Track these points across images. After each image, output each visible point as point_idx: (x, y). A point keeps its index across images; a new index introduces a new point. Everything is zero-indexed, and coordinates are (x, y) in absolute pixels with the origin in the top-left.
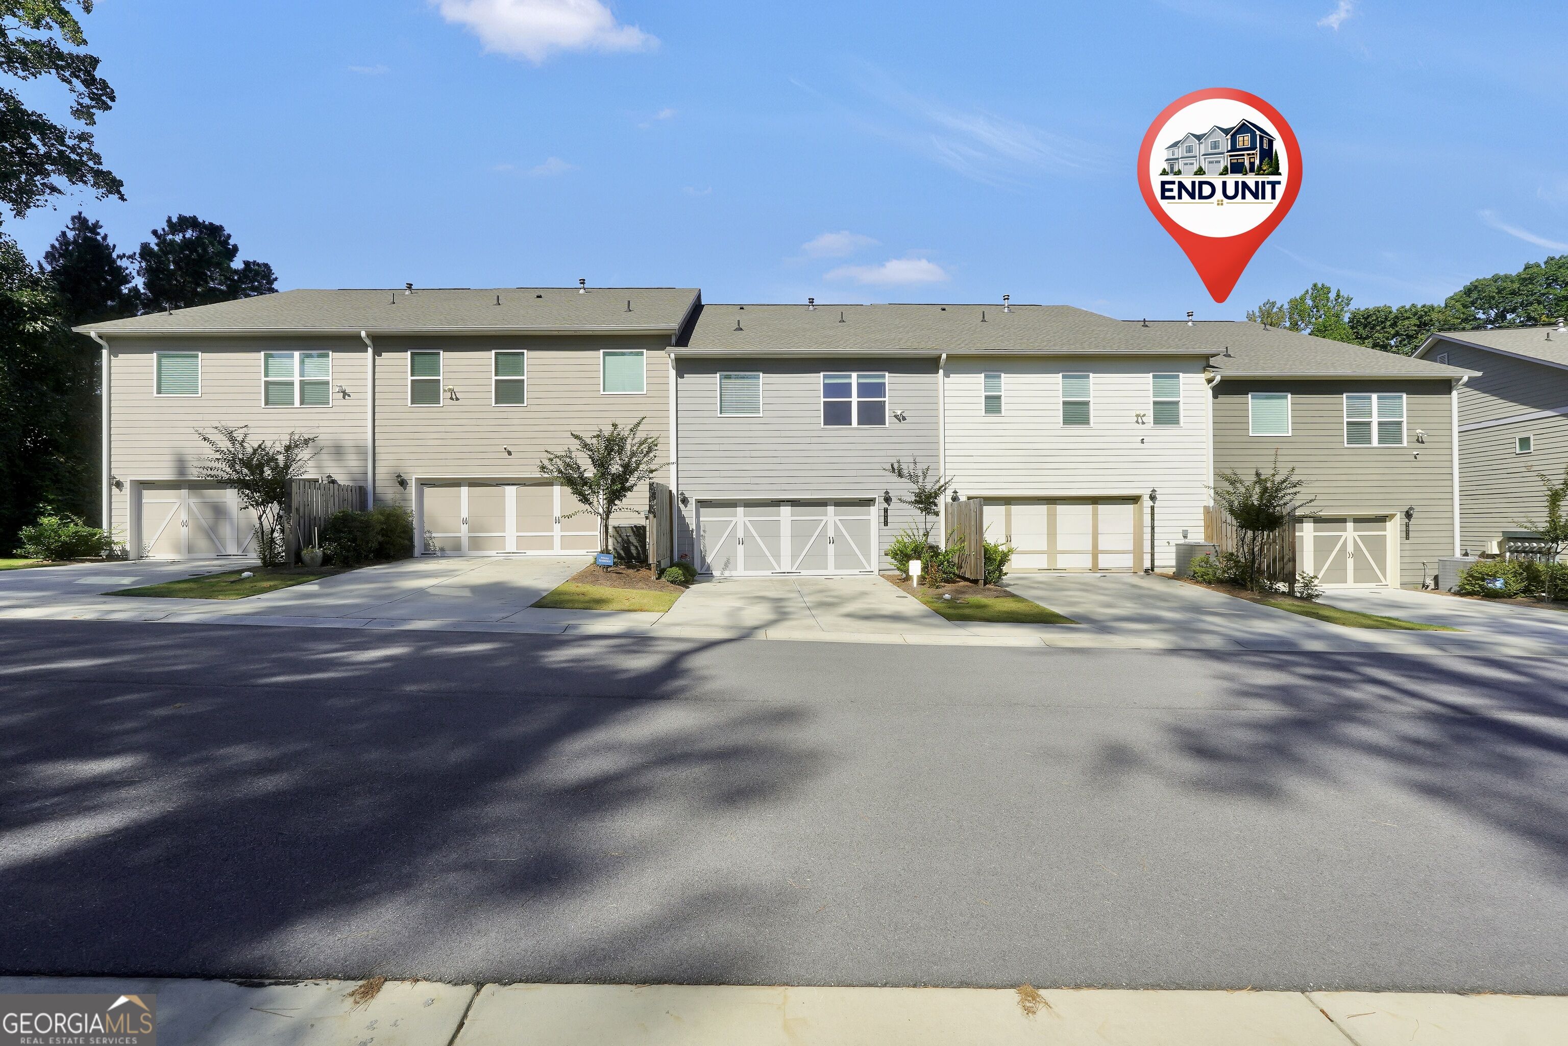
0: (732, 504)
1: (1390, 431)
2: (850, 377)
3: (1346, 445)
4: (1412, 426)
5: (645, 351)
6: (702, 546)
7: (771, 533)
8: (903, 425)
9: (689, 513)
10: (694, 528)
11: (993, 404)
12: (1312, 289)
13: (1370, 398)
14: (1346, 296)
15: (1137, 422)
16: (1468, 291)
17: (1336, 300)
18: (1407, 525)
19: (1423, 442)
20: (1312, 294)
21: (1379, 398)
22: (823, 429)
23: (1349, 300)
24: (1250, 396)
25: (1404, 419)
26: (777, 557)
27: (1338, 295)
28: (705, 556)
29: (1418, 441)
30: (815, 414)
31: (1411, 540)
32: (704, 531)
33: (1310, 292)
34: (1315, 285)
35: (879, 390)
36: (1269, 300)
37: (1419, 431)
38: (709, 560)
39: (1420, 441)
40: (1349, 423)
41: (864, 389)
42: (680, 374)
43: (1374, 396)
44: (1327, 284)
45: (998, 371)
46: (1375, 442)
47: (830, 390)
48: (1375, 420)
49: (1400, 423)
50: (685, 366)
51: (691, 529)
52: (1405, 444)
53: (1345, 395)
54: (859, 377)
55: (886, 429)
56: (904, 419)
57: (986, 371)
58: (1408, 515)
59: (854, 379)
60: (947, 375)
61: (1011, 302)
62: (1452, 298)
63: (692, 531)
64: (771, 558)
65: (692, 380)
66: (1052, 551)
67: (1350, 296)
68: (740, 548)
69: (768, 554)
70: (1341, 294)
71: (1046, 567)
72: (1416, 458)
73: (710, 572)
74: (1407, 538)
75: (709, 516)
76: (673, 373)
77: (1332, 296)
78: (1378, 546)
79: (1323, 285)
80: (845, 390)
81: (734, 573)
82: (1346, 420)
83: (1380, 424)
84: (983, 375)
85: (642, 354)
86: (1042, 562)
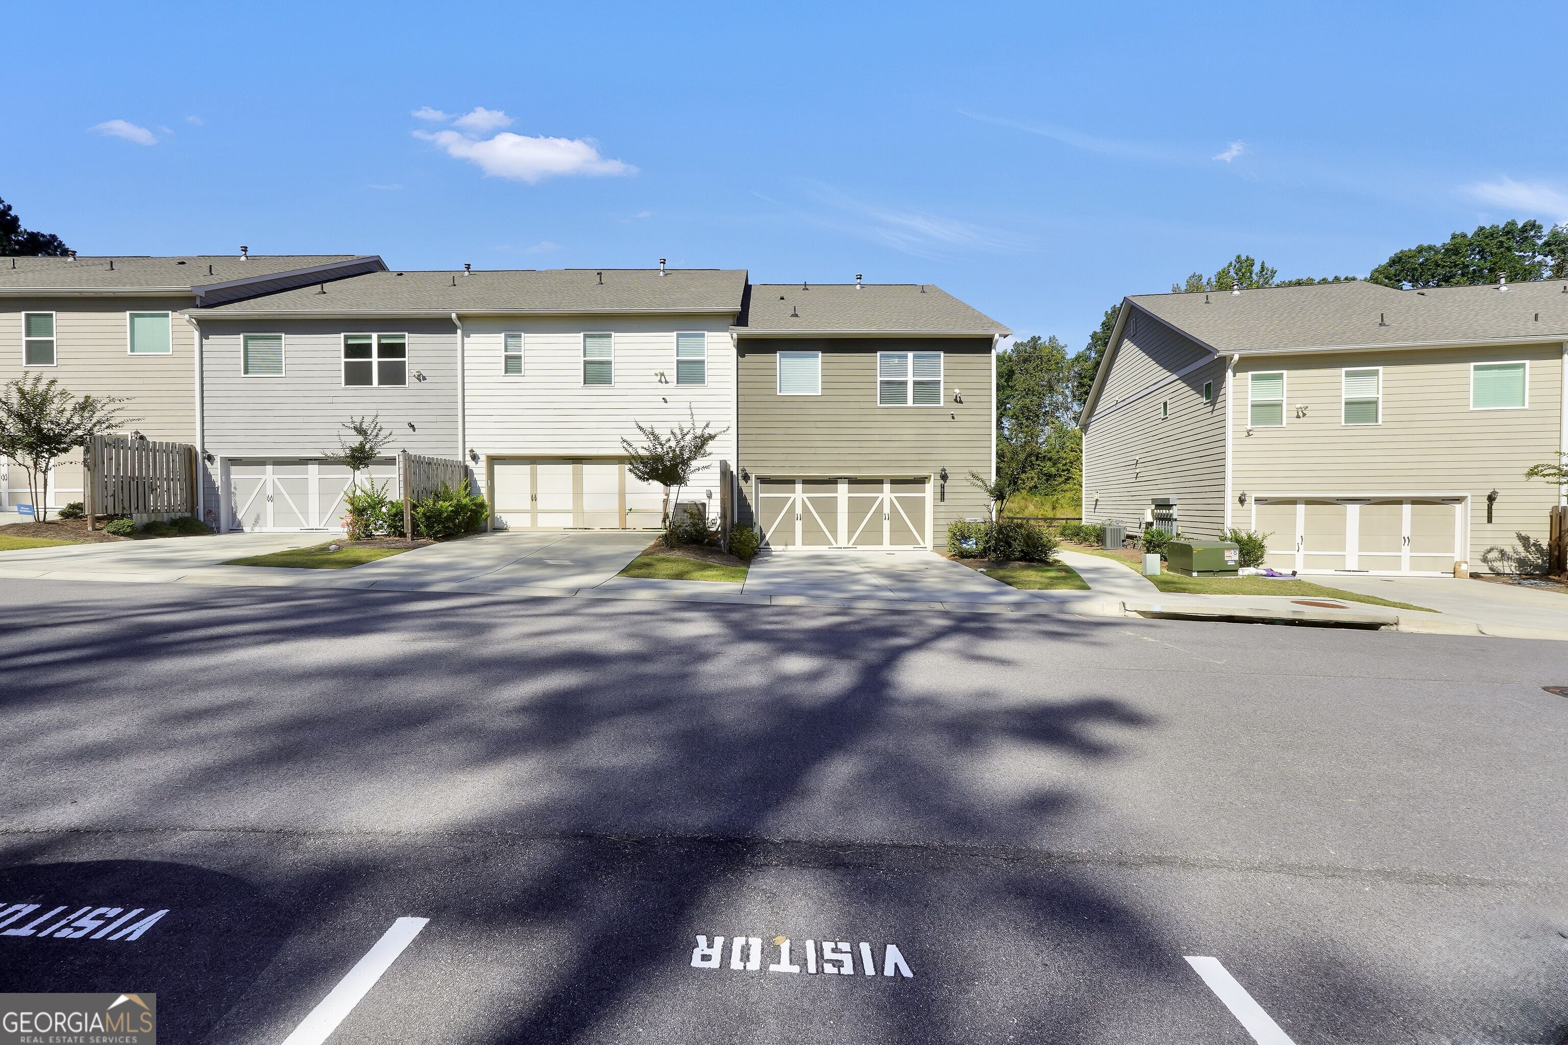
0: (261, 462)
1: (927, 390)
2: (370, 337)
3: (879, 405)
4: (949, 385)
5: (170, 312)
6: (233, 502)
7: (299, 490)
8: (423, 385)
9: (215, 470)
10: (220, 485)
11: (513, 364)
12: (1236, 261)
13: (906, 357)
14: (1270, 269)
15: (660, 381)
16: (1393, 262)
17: (1261, 272)
18: (943, 487)
19: (961, 402)
20: (1235, 266)
21: (915, 357)
22: (344, 389)
23: (1274, 272)
24: (778, 354)
25: (942, 379)
26: (305, 513)
27: (1263, 268)
28: (236, 512)
29: (956, 400)
30: (336, 374)
31: (946, 502)
32: (235, 488)
33: (1234, 263)
34: (1238, 257)
35: (398, 350)
36: (1195, 273)
37: (957, 391)
38: (239, 516)
39: (958, 400)
40: (882, 382)
41: (385, 350)
42: (204, 335)
43: (910, 355)
44: (1251, 257)
45: (519, 331)
46: (910, 403)
47: (352, 351)
48: (910, 379)
49: (938, 382)
50: (207, 328)
51: (217, 486)
52: (942, 404)
53: (879, 354)
54: (379, 337)
55: (405, 389)
56: (424, 378)
57: (506, 331)
58: (944, 477)
59: (374, 340)
60: (466, 334)
61: (667, 266)
62: (1376, 271)
63: (218, 488)
64: (300, 515)
65: (216, 341)
66: (577, 510)
67: (1275, 269)
68: (270, 505)
69: (296, 511)
70: (1266, 265)
71: (571, 526)
72: (953, 418)
73: (241, 528)
74: (943, 499)
75: (238, 474)
76: (196, 334)
77: (1256, 268)
78: (916, 509)
79: (1247, 257)
80: (365, 350)
81: (264, 529)
82: (879, 379)
83: (915, 383)
84: (503, 335)
85: (167, 316)
86: (568, 521)
